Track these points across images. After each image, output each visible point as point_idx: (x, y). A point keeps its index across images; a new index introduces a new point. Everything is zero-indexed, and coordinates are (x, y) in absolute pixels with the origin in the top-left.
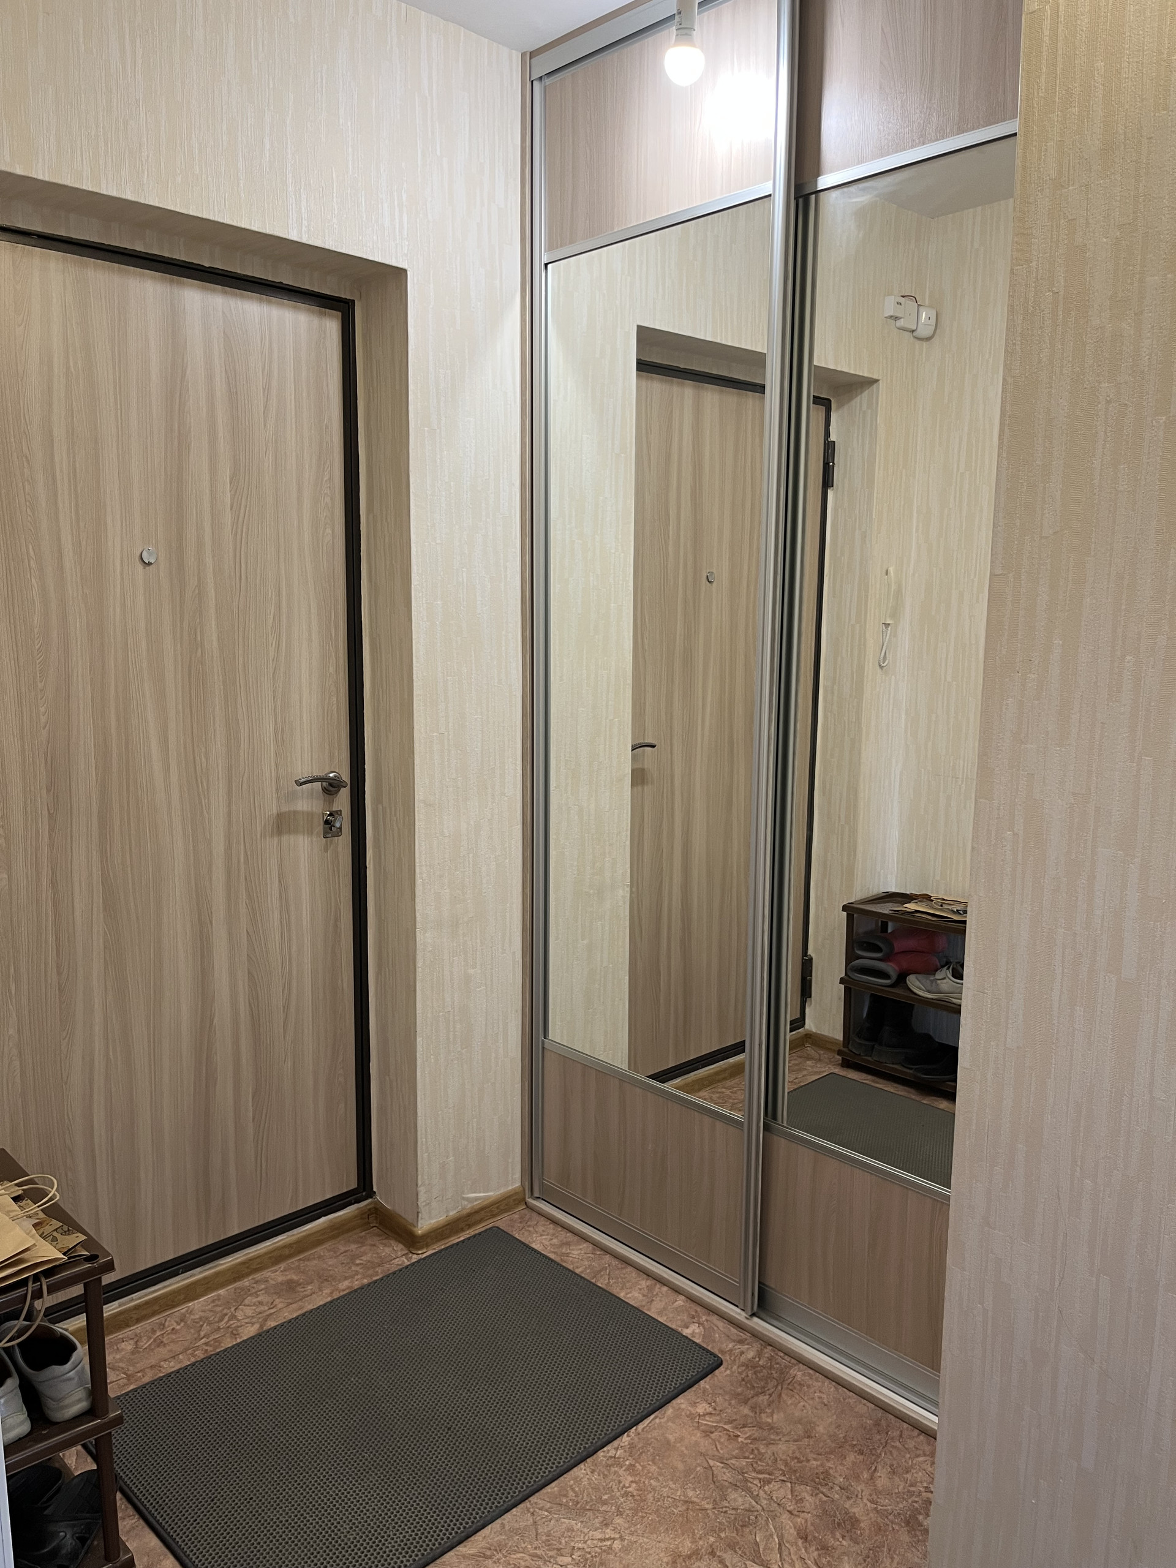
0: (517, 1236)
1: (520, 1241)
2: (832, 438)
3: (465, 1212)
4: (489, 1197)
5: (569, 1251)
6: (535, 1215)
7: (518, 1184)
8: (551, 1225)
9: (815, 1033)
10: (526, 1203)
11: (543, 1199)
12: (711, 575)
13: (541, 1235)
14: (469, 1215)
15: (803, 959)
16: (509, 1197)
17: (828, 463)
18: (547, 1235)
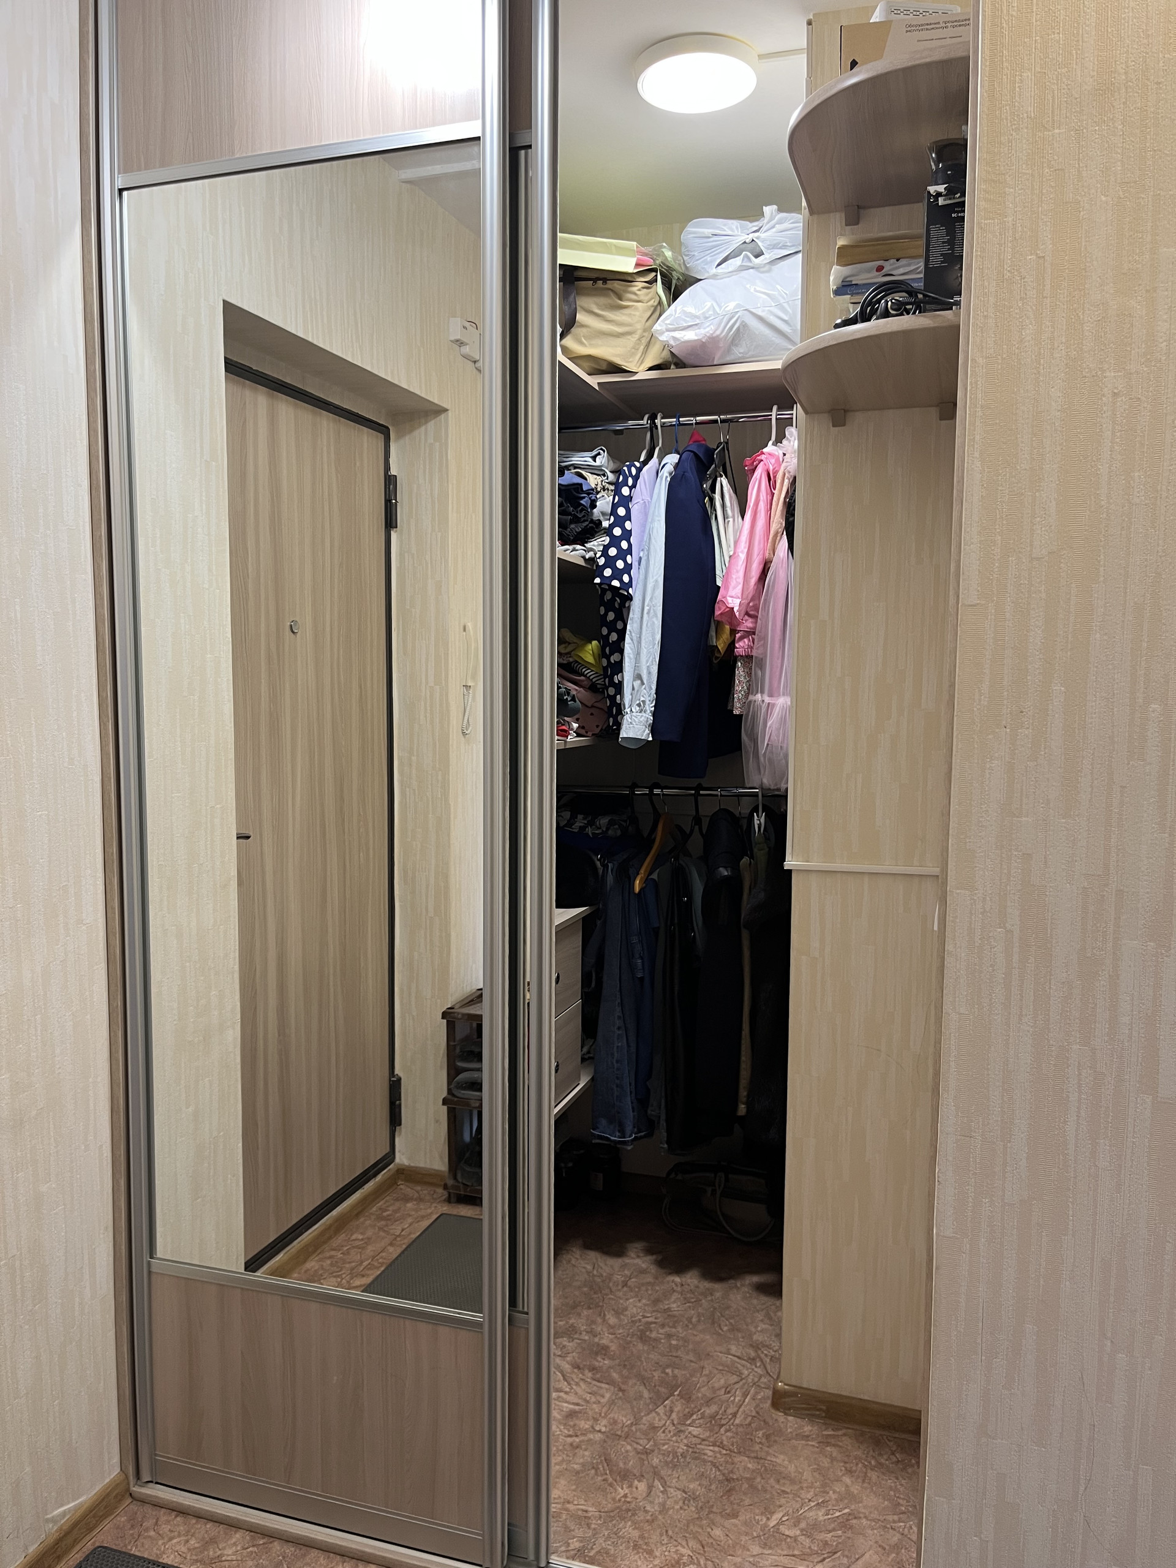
0: (134, 1551)
1: (140, 1558)
2: (393, 472)
3: (51, 1540)
4: (81, 1505)
5: (219, 1552)
6: (148, 1509)
7: (117, 1470)
8: (178, 1519)
9: (409, 1167)
10: (131, 1494)
11: (157, 1483)
12: (295, 625)
13: (171, 1539)
14: (58, 1541)
15: (390, 1080)
16: (108, 1495)
17: (390, 501)
18: (179, 1536)
